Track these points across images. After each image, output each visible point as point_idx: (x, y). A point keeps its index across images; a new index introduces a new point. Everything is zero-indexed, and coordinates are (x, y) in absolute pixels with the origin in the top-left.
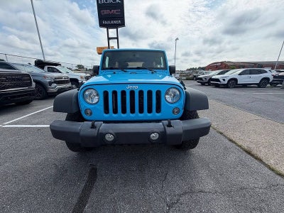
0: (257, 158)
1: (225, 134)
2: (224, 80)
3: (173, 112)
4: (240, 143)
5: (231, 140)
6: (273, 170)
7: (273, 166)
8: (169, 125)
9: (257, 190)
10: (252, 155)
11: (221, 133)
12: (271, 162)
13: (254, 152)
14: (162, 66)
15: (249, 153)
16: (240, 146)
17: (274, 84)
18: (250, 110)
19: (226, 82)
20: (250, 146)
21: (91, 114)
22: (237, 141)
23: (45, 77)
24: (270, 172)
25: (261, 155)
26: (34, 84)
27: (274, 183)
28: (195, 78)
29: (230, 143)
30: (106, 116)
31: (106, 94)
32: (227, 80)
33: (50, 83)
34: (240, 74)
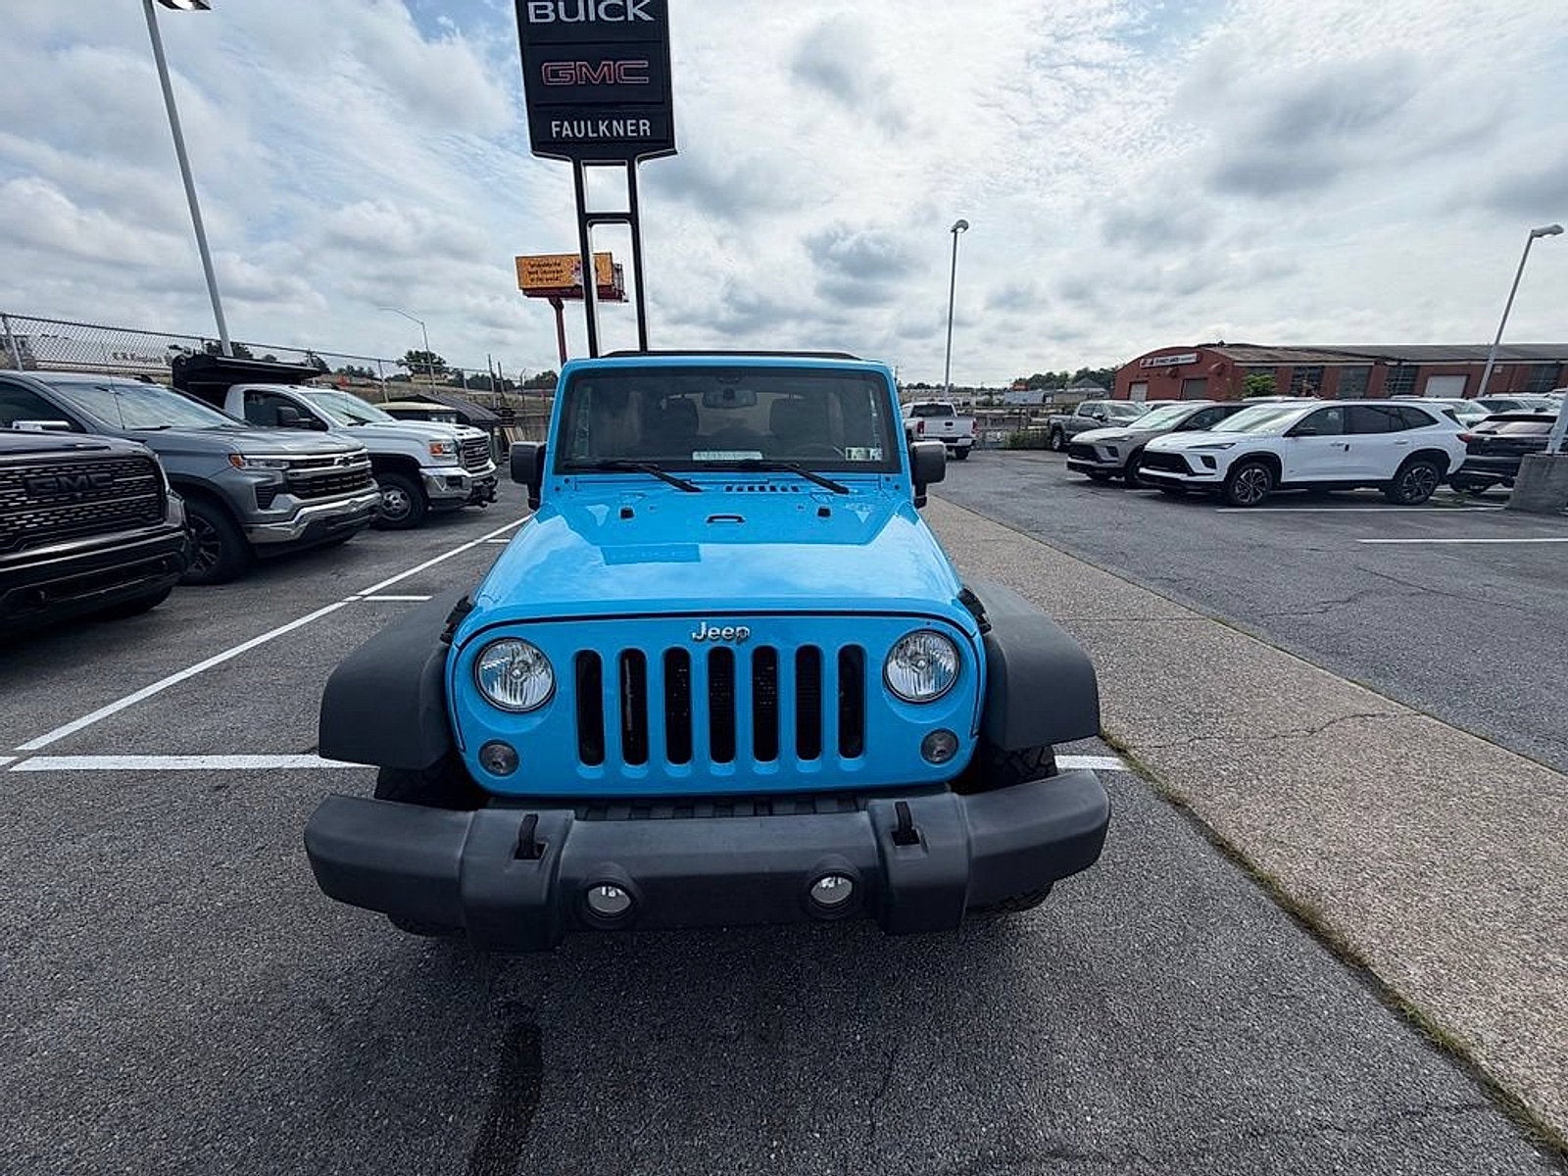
0: (1343, 954)
1: (1199, 805)
2: (1209, 462)
3: (927, 749)
4: (1269, 863)
5: (1223, 847)
6: (1412, 1021)
7: (1416, 1001)
8: (905, 834)
9: (1330, 1138)
10: (1323, 938)
11: (1178, 804)
12: (1410, 977)
13: (1334, 918)
14: (875, 454)
15: (1307, 922)
16: (1264, 883)
17: (1470, 486)
18: (1334, 651)
19: (1219, 475)
20: (1316, 880)
21: (513, 761)
22: (1255, 852)
23: (235, 459)
24: (1400, 1033)
25: (1362, 937)
26: (176, 504)
27: (1414, 1099)
28: (1057, 440)
29: (1217, 860)
30: (590, 777)
31: (588, 666)
32: (1225, 460)
33: (266, 495)
34: (1294, 432)
